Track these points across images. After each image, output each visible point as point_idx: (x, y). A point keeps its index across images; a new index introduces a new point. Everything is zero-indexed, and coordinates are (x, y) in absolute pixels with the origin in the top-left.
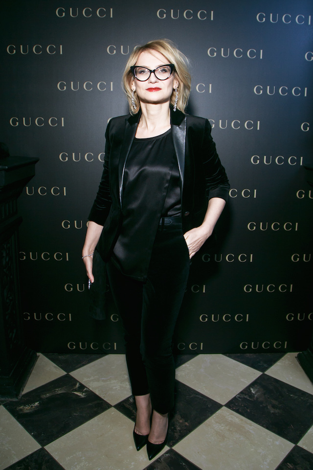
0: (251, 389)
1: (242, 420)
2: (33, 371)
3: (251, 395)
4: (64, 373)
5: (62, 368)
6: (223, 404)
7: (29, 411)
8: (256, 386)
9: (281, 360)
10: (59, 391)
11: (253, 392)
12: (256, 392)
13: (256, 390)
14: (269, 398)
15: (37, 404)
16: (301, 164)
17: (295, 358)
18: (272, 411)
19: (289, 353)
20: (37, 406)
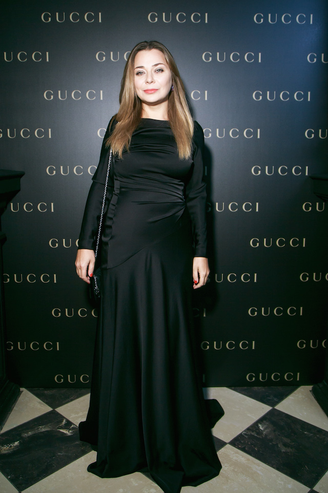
0: (260, 425)
1: (248, 460)
2: (15, 408)
3: (259, 432)
4: (49, 409)
5: (47, 403)
6: (227, 441)
7: (7, 452)
8: (264, 421)
9: (293, 394)
10: (43, 429)
11: (261, 428)
12: (265, 429)
13: (265, 426)
14: (279, 435)
15: (16, 443)
16: (307, 174)
17: (310, 393)
18: (283, 450)
19: (302, 386)
20: (16, 446)
